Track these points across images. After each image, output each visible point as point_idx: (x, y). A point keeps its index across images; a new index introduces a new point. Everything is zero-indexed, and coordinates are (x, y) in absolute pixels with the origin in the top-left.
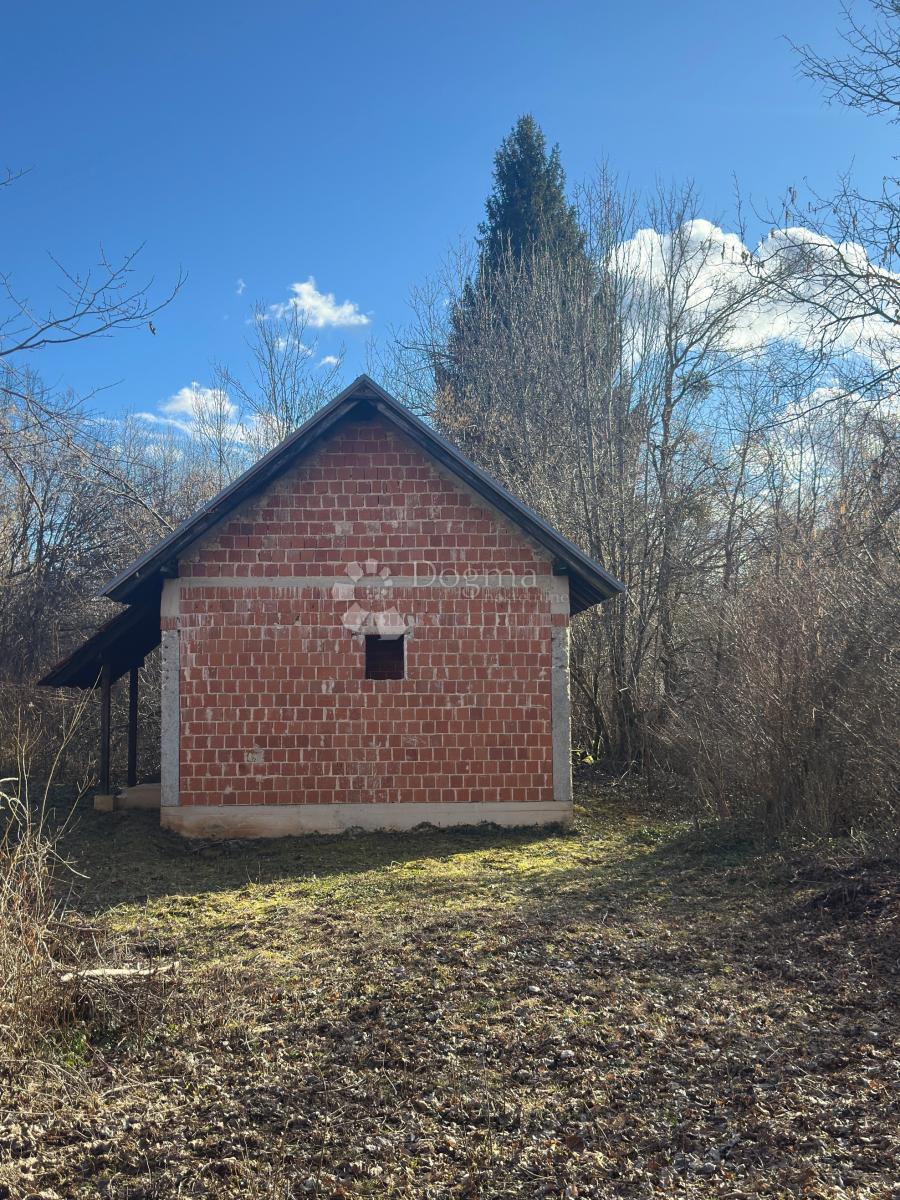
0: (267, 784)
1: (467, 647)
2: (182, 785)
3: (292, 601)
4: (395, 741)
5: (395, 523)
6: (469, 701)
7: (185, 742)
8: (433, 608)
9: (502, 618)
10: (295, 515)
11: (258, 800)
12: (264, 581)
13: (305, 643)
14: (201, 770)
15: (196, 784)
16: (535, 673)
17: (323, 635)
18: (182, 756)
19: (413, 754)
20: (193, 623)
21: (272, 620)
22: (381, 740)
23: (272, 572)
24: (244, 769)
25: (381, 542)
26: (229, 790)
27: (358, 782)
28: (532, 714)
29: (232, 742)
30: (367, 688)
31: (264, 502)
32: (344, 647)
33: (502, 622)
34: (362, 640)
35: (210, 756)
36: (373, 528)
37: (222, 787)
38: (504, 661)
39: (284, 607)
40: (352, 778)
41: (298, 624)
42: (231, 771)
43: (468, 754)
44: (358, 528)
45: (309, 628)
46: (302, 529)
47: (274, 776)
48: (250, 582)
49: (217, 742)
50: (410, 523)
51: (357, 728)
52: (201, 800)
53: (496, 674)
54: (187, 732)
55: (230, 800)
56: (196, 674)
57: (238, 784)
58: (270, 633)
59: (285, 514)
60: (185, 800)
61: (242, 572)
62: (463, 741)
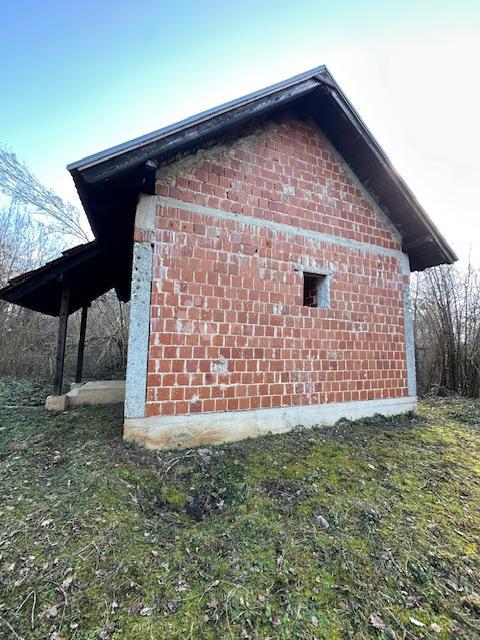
0: (230, 392)
1: (363, 291)
2: (148, 395)
3: (252, 236)
4: (323, 354)
5: (320, 196)
6: (365, 328)
7: (153, 352)
8: (344, 260)
9: (380, 273)
10: (255, 170)
11: (221, 407)
12: (231, 216)
13: (262, 272)
14: (169, 380)
15: (163, 395)
16: (397, 311)
17: (275, 267)
18: (150, 366)
19: (334, 365)
20: (167, 239)
21: (236, 249)
22: (314, 353)
23: (237, 210)
24: (209, 379)
25: (312, 207)
26: (195, 398)
27: (299, 388)
28: (396, 339)
29: (199, 353)
30: (305, 313)
31: (232, 152)
32: (290, 278)
33: (380, 276)
34: (302, 275)
35: (178, 367)
36: (307, 196)
37: (189, 397)
38: (382, 302)
39: (246, 241)
40: (295, 384)
41: (257, 255)
42: (198, 381)
43: (365, 365)
44: (299, 193)
45: (265, 260)
46: (260, 182)
47: (236, 385)
48: (219, 214)
49: (185, 353)
50: (329, 199)
51: (298, 344)
52: (168, 411)
53: (378, 310)
54: (157, 342)
55: (196, 409)
56: (168, 287)
57: (204, 393)
58: (234, 259)
59: (249, 167)
60: (151, 411)
61: (213, 203)
62: (363, 355)
